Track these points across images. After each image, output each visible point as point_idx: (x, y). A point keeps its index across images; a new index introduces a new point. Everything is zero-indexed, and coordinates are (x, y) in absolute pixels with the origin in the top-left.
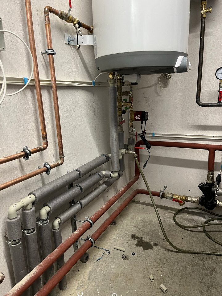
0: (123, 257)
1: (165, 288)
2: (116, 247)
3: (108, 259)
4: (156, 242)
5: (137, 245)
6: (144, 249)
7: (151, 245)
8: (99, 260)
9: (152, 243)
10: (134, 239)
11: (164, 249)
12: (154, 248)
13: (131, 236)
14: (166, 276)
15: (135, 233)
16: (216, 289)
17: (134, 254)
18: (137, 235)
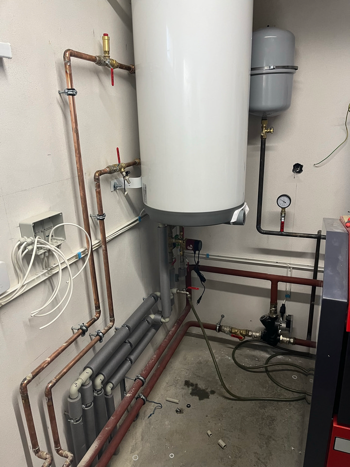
0: (177, 411)
1: (223, 444)
2: (168, 399)
3: (160, 415)
4: (213, 389)
5: (192, 394)
6: (200, 399)
7: (207, 393)
8: (150, 416)
9: (209, 390)
10: (188, 387)
11: (222, 398)
12: (211, 396)
13: (184, 383)
14: (225, 430)
15: (189, 378)
16: (275, 440)
17: (189, 406)
18: (191, 381)
